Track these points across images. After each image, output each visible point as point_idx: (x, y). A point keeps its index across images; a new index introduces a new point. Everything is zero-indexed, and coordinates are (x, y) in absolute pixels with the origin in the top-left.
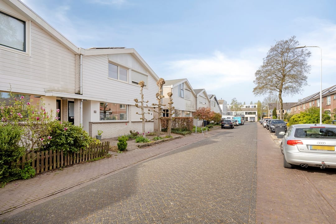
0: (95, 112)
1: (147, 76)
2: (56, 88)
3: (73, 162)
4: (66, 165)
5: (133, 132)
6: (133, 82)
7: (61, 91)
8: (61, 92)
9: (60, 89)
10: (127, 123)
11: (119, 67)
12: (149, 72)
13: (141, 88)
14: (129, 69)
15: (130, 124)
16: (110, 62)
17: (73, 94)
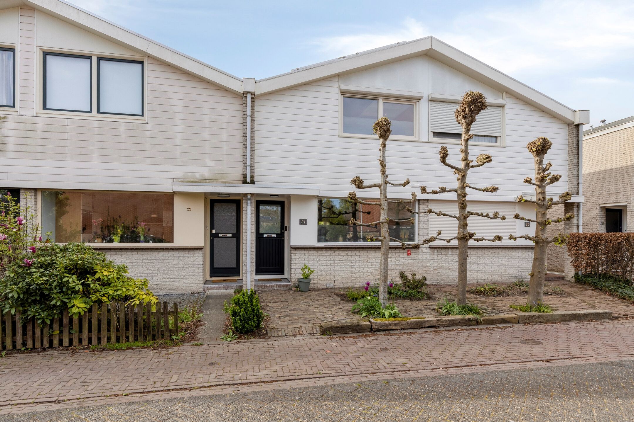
0: (303, 222)
1: (502, 107)
2: (198, 176)
3: (51, 342)
4: (31, 346)
5: (410, 277)
6: (436, 134)
7: (207, 181)
8: (209, 182)
9: (207, 176)
10: (412, 252)
11: (381, 101)
12: (507, 92)
13: (381, 141)
14: (418, 99)
15: (424, 252)
16: (347, 95)
17: (237, 185)
